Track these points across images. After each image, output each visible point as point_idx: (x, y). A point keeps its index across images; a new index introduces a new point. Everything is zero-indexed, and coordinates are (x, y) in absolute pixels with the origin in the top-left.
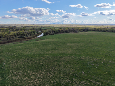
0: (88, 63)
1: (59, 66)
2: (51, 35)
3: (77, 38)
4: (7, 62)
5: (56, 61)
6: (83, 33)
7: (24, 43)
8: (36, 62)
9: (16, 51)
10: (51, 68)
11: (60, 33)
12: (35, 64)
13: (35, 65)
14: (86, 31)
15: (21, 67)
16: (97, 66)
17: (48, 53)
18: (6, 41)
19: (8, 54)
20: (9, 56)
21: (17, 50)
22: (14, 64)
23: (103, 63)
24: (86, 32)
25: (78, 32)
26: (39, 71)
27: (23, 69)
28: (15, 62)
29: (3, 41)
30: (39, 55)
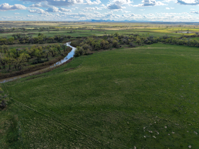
0: (144, 128)
1: (102, 135)
2: (89, 54)
3: (132, 63)
4: (23, 127)
5: (97, 122)
6: (143, 48)
7: (44, 78)
8: (66, 126)
9: (34, 100)
10: (89, 138)
11: (104, 49)
12: (66, 129)
13: (66, 132)
14: (149, 43)
15: (45, 137)
16: (156, 136)
17: (83, 103)
18: (13, 72)
19: (22, 106)
20: (24, 111)
21: (34, 95)
22: (35, 130)
23: (166, 127)
24: (149, 47)
25: (134, 47)
26: (73, 145)
27: (49, 142)
28: (35, 126)
29: (8, 72)
30: (70, 109)
